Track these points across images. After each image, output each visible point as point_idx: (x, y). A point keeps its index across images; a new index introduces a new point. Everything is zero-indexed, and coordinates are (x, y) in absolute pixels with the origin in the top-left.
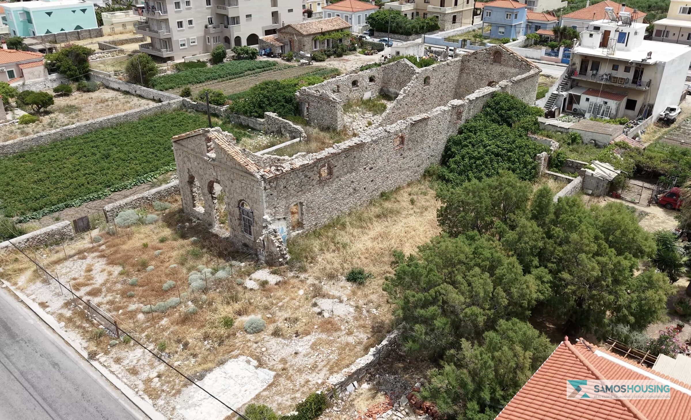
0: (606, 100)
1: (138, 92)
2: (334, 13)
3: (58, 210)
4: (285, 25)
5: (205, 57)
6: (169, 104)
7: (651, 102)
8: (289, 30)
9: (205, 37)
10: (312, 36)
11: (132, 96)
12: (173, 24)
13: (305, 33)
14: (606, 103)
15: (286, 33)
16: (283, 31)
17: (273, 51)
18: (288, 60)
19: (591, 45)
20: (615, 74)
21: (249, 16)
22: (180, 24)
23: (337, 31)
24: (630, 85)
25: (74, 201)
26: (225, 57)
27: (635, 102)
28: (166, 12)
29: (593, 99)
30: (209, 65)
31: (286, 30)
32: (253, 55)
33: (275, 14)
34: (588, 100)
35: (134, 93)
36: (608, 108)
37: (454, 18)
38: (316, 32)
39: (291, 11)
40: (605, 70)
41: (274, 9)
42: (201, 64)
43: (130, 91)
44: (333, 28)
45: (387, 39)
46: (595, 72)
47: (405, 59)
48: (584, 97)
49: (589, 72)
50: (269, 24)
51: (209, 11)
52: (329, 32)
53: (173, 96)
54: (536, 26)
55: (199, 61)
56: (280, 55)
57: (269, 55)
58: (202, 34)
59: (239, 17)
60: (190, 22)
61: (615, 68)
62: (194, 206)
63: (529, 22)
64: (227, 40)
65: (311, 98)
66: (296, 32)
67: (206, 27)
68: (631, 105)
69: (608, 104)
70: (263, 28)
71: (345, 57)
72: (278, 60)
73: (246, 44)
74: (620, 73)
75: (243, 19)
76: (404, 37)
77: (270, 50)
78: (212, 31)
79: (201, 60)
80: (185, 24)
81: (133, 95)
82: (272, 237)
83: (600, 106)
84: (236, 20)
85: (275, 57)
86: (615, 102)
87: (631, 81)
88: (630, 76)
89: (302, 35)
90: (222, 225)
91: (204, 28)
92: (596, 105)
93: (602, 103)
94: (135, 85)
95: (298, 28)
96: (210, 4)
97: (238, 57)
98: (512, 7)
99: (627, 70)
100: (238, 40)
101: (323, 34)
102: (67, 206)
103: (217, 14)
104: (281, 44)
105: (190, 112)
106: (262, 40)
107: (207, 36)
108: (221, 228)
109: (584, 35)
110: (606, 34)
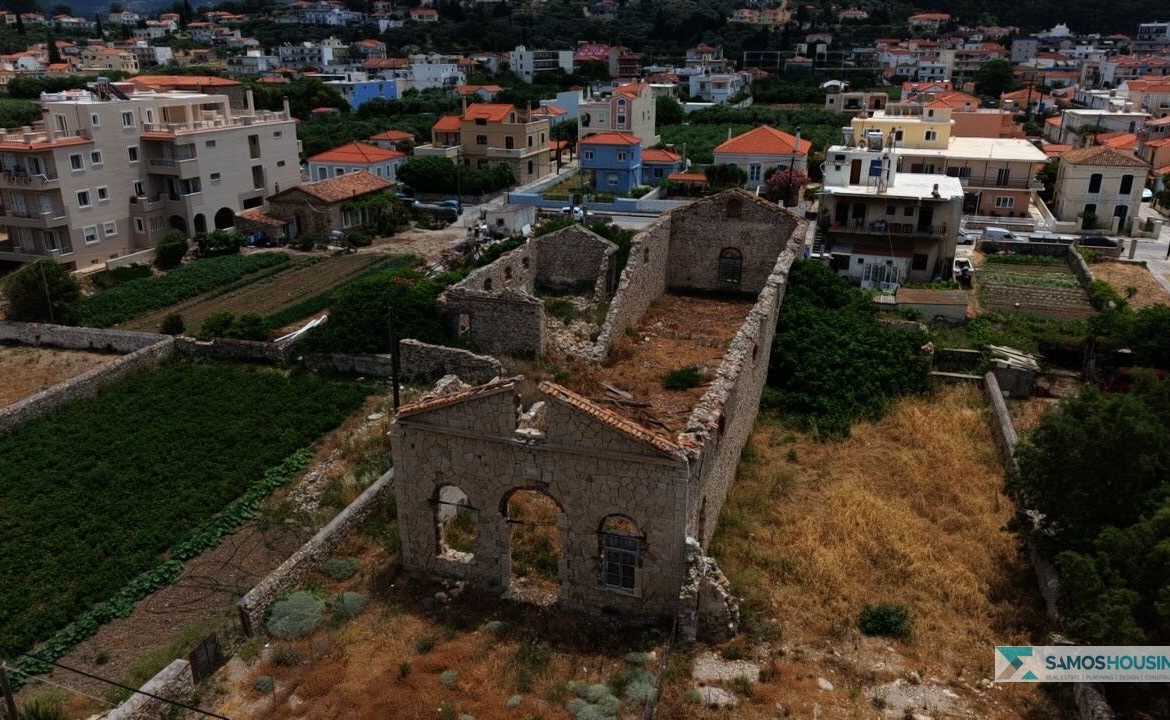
0: (889, 259)
1: (46, 338)
2: (331, 167)
3: (84, 637)
4: (281, 190)
5: (143, 257)
6: (151, 352)
7: (949, 255)
8: (294, 195)
9: (131, 220)
10: (340, 205)
11: (31, 349)
12: (69, 198)
13: (328, 199)
14: (889, 263)
15: (289, 202)
16: (282, 198)
17: (268, 235)
18: (307, 248)
19: (840, 181)
20: (889, 219)
21: (215, 176)
22: (83, 198)
23: (373, 193)
24: (915, 233)
25: (113, 604)
26: (184, 254)
27: (925, 258)
28: (53, 175)
29: (869, 259)
30: (157, 273)
31: (288, 197)
32: (233, 247)
33: (257, 171)
34: (861, 261)
35: (33, 340)
36: (895, 270)
37: (530, 165)
38: (346, 196)
39: (281, 164)
40: (873, 215)
41: (256, 162)
42: (144, 271)
43: (23, 338)
44: (368, 190)
45: (455, 202)
46: (860, 220)
47: (577, 225)
48: (854, 258)
49: (851, 221)
50: (248, 188)
51: (136, 171)
52: (364, 196)
53: (146, 335)
54: (656, 170)
55: (134, 265)
56: (283, 242)
57: (260, 244)
58: (125, 214)
59: (198, 178)
60: (102, 193)
61: (891, 211)
62: (438, 551)
63: (645, 165)
64: (178, 222)
65: (476, 304)
66: (311, 199)
67: (133, 200)
68: (919, 263)
69: (895, 264)
70: (240, 196)
71: (397, 236)
72: (285, 249)
73: (214, 228)
74: (900, 218)
75: (205, 181)
76: (472, 197)
77: (264, 234)
78: (148, 206)
79: (139, 263)
80: (93, 197)
81: (32, 345)
82: (712, 582)
83: (883, 268)
84: (192, 185)
85: (273, 245)
86: (904, 259)
87: (915, 228)
88: (914, 220)
89: (323, 202)
90: (523, 579)
91: (128, 203)
92: (876, 268)
93: (884, 263)
94: (35, 325)
95: (313, 192)
96: (135, 159)
97: (204, 252)
98: (625, 143)
99: (909, 212)
100: (200, 220)
101: (356, 198)
102: (103, 620)
103: (150, 175)
104: (282, 223)
105: (200, 363)
106: (241, 219)
107: (136, 218)
108: (525, 585)
109: (827, 168)
110: (856, 165)
